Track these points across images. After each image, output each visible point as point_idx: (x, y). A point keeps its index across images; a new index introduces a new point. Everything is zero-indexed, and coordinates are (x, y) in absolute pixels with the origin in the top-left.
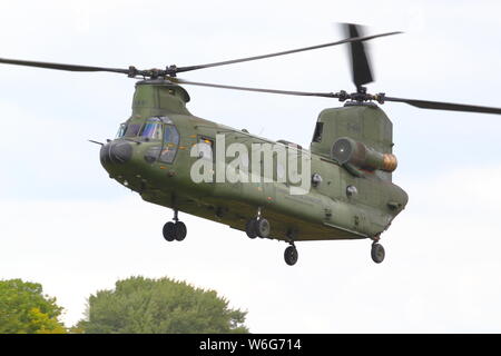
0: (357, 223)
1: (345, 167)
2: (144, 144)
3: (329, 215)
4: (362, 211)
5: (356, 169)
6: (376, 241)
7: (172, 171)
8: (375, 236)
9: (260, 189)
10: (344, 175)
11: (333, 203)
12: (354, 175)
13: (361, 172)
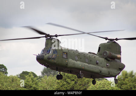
0: (109, 73)
1: (106, 59)
2: (47, 55)
3: (101, 72)
4: (111, 70)
5: (109, 59)
6: (115, 78)
7: (55, 62)
8: (115, 77)
9: (80, 65)
10: (106, 61)
11: (102, 68)
12: (109, 61)
13: (110, 60)
